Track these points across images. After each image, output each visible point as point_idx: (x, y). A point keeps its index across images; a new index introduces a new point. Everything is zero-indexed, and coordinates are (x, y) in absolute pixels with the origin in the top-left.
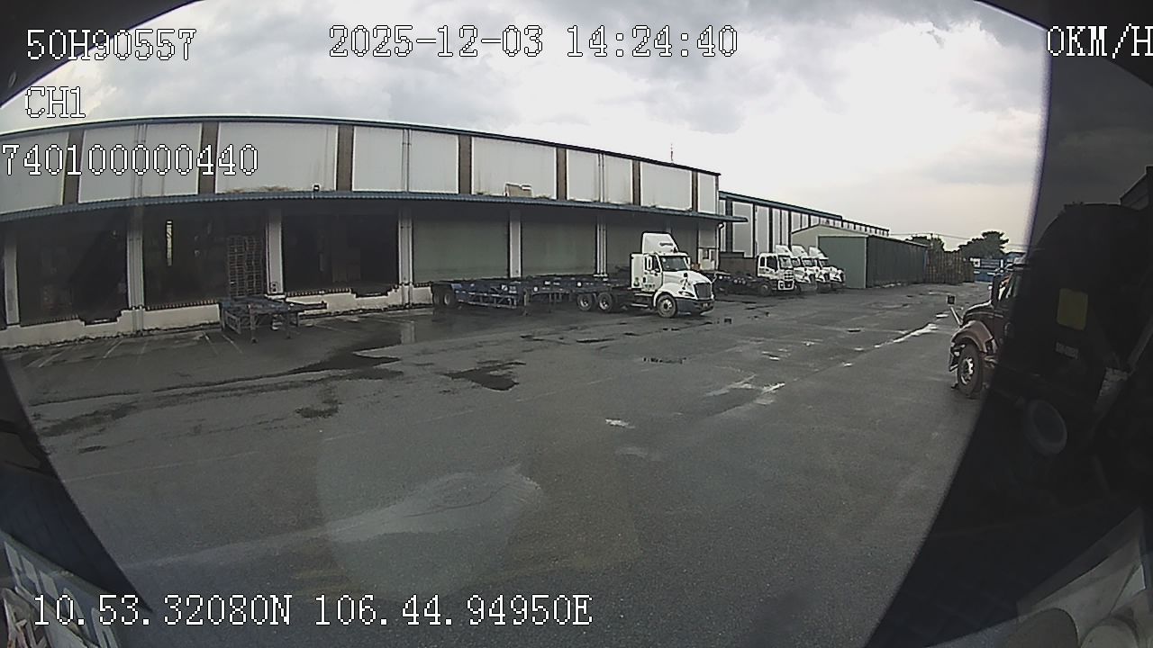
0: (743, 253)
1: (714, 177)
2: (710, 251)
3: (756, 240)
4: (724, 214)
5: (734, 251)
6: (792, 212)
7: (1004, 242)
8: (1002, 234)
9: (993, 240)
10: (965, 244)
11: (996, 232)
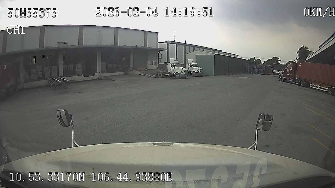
1: (156, 34)
2: (153, 62)
6: (195, 48)
7: (280, 61)
8: (279, 58)
9: (276, 60)
10: (266, 61)
11: (277, 57)
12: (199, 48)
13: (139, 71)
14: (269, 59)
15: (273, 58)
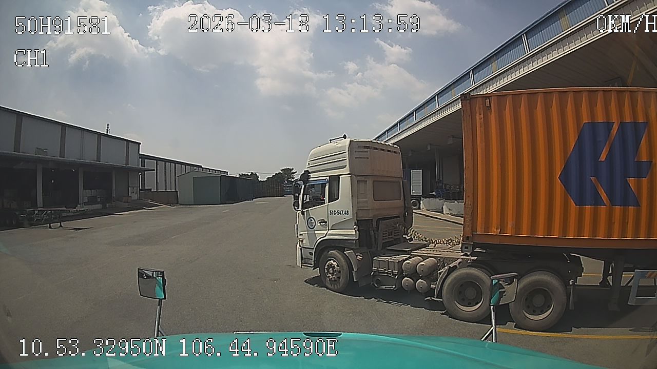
0: (151, 189)
1: (137, 145)
2: (135, 188)
3: (158, 181)
4: (140, 167)
5: (146, 188)
6: (177, 165)
7: (294, 173)
8: (293, 169)
9: (288, 172)
10: (271, 176)
11: (289, 169)
12: (180, 165)
13: (125, 202)
14: (276, 174)
15: (282, 170)
